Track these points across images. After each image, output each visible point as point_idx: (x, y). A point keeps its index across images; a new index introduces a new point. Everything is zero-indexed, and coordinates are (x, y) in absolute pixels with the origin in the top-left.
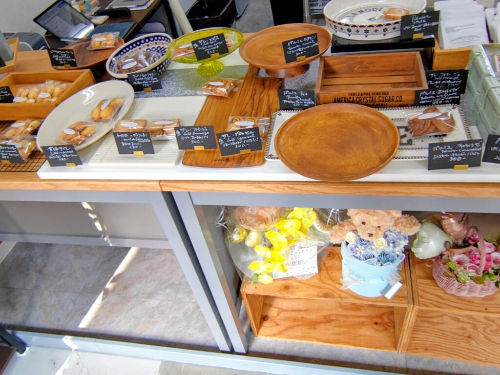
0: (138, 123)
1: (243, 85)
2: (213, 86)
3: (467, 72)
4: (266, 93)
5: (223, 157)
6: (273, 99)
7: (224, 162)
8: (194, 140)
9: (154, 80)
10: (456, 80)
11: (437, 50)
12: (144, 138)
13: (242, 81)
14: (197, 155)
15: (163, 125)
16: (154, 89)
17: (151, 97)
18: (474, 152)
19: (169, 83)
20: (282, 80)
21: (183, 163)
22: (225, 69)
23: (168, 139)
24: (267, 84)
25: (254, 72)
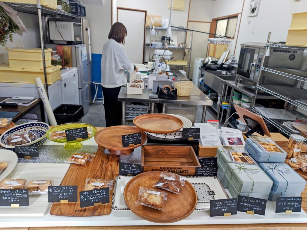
0: (19, 182)
1: (95, 157)
2: (76, 158)
3: (217, 158)
4: (110, 163)
5: (81, 208)
6: (114, 168)
7: (82, 212)
8: (61, 196)
9: (34, 151)
10: (212, 163)
11: (200, 146)
12: (22, 194)
13: (95, 155)
14: (62, 206)
15: (39, 184)
16: (32, 157)
17: (30, 162)
18: (233, 205)
19: (43, 154)
20: (119, 156)
21: (50, 213)
22: (83, 147)
23: (40, 194)
24: (110, 158)
25: (102, 150)
